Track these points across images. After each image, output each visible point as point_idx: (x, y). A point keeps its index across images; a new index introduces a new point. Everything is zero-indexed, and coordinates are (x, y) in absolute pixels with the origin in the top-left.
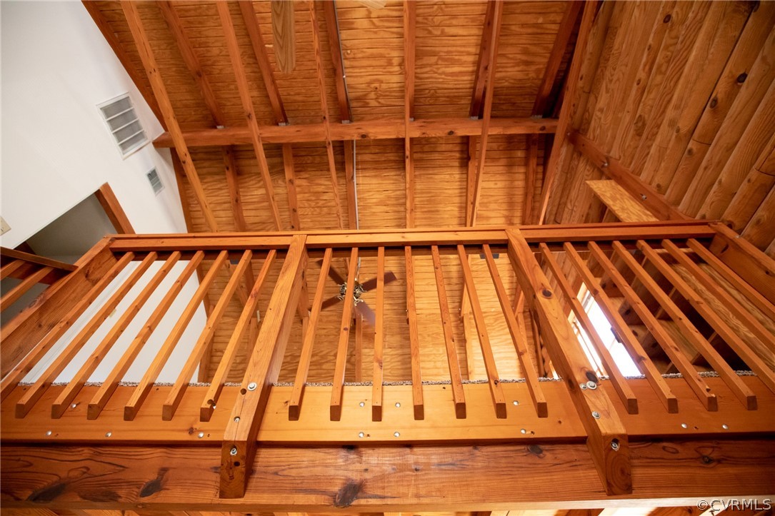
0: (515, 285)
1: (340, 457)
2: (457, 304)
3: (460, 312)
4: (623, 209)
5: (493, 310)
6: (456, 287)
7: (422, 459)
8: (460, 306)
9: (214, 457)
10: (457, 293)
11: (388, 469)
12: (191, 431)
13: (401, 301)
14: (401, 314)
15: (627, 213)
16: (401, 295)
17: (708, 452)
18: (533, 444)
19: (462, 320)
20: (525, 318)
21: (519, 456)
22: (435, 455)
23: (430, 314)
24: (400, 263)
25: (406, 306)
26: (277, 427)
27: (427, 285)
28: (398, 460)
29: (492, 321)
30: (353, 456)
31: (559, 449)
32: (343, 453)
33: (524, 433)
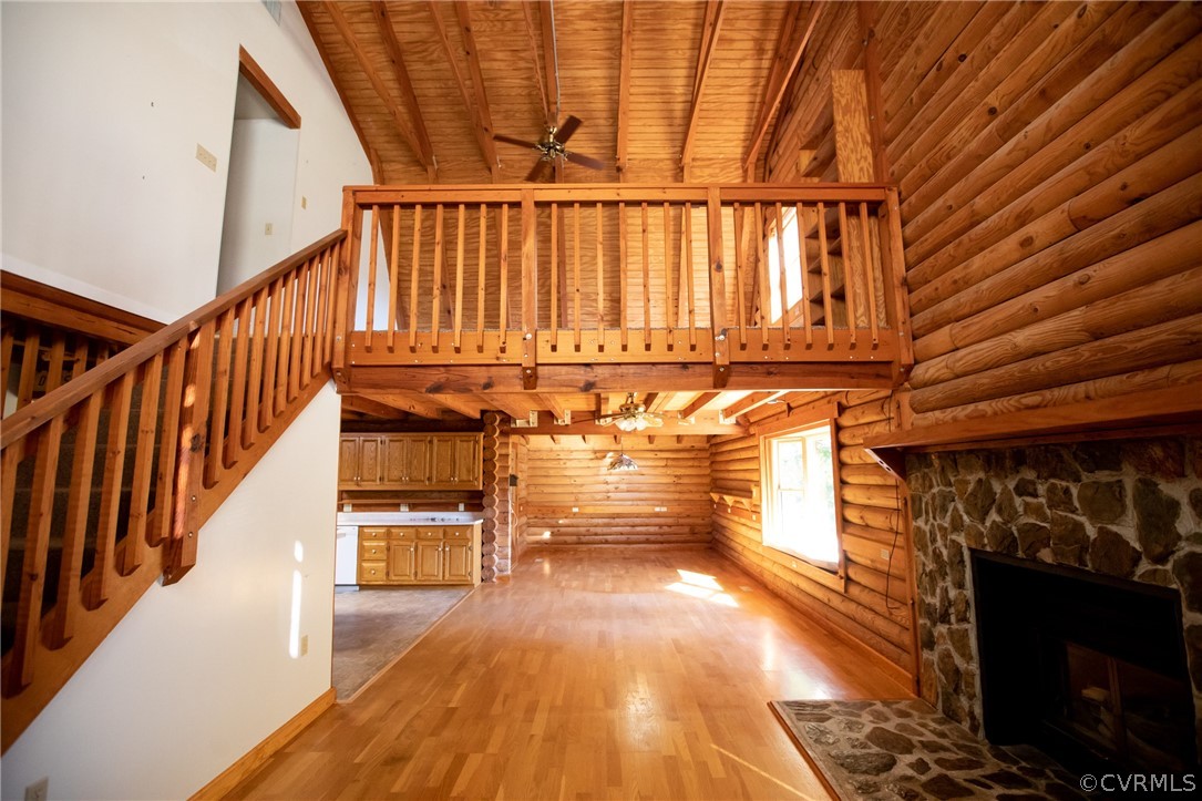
0: (752, 128)
1: (582, 370)
2: (678, 149)
3: (681, 159)
4: (847, 130)
5: (721, 156)
6: (680, 129)
7: (625, 371)
8: (682, 152)
9: (517, 371)
10: (680, 136)
11: (607, 376)
12: (498, 358)
13: (609, 144)
14: (609, 159)
15: (847, 138)
16: (610, 137)
17: (771, 370)
18: (685, 365)
19: (682, 169)
20: (756, 168)
21: (676, 370)
22: (632, 369)
23: (645, 160)
24: (610, 99)
25: (616, 151)
26: (545, 355)
27: (644, 125)
28: (613, 371)
29: (717, 171)
30: (588, 369)
31: (697, 367)
32: (583, 368)
33: (680, 360)
